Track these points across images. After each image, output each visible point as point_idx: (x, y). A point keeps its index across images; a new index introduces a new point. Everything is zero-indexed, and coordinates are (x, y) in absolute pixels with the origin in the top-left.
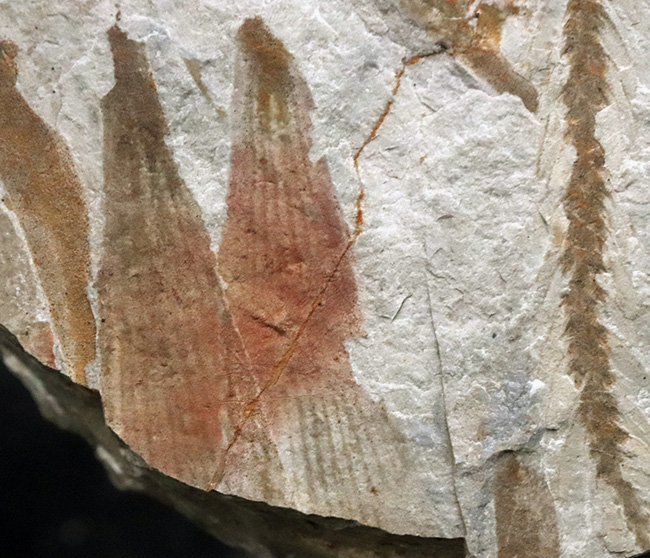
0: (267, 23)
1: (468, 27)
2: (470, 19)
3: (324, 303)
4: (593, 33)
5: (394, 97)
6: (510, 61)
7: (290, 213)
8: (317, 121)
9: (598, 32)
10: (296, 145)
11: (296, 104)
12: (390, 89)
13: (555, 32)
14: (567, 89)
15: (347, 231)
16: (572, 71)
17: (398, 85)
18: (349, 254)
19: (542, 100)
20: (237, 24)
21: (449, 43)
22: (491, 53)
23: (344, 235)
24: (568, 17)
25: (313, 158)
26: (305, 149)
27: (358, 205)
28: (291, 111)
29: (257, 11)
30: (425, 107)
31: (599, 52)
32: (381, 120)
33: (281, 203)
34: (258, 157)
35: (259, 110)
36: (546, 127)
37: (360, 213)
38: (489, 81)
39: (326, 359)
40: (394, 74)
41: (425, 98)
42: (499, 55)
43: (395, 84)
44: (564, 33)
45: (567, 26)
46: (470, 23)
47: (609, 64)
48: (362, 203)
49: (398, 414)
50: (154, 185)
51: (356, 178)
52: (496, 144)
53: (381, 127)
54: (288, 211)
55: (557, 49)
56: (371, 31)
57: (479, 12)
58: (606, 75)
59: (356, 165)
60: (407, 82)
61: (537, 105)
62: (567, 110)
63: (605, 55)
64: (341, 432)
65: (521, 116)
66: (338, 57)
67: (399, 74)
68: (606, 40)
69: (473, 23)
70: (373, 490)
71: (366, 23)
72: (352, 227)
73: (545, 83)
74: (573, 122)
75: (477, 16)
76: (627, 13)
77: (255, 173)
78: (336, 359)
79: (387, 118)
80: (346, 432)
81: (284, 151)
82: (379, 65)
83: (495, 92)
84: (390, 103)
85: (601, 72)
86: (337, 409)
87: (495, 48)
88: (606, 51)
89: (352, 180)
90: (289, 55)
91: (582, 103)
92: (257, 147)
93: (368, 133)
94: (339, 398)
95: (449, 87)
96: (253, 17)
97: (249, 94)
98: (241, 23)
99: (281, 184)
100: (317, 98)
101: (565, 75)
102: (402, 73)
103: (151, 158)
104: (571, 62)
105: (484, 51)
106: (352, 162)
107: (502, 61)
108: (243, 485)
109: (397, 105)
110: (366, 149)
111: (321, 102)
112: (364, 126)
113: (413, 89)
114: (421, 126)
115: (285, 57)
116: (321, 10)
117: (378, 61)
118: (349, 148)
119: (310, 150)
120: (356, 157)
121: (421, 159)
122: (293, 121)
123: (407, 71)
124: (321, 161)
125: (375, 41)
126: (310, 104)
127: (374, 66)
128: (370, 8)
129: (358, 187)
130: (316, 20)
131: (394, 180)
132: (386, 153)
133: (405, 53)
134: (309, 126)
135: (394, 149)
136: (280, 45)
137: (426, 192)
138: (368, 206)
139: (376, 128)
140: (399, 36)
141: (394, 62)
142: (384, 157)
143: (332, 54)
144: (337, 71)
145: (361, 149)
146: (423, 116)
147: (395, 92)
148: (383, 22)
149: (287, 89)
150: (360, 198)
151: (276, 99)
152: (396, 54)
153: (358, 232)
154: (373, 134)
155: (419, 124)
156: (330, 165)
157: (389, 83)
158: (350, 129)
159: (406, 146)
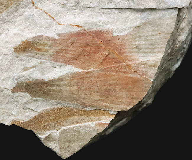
0: (16, 46)
3: (101, 40)
5: (43, 10)
7: (73, 47)
8: (47, 35)
10: (53, 42)
11: (41, 40)
12: (41, 11)
15: (81, 30)
18: (88, 31)
20: (15, 54)
23: (82, 31)
25: (57, 38)
26: (54, 40)
27: (73, 26)
28: (43, 42)
30: (47, 2)
32: (49, 15)
33: (70, 49)
34: (55, 54)
35: (41, 52)
37: (76, 26)
39: (119, 42)
41: (45, 1)
43: (39, 9)
48: (73, 24)
49: (138, 23)
50: (59, 86)
53: (51, 15)
54: (72, 47)
56: (23, 14)
59: (61, 25)
60: (39, 6)
64: (141, 41)
66: (29, 25)
67: (36, 8)
70: (160, 34)
71: (20, 16)
72: (80, 29)
77: (60, 55)
78: (118, 39)
79: (49, 14)
80: (141, 39)
81: (55, 46)
82: (33, 13)
84: (45, 12)
86: (133, 41)
89: (66, 26)
90: (26, 40)
92: (52, 53)
93: (53, 20)
94: (131, 40)
96: (13, 49)
97: (36, 54)
99: (64, 48)
100: (39, 34)
102: (36, 7)
103: (51, 86)
106: (60, 26)
108: (152, 73)
109: (46, 10)
110: (57, 21)
111: (41, 32)
112: (50, 21)
113: (41, 4)
114: (53, 3)
115: (27, 42)
116: (14, 28)
117: (32, 14)
118: (56, 26)
119: (55, 38)
120: (59, 24)
121: (63, 5)
122: (46, 42)
123: (36, 5)
124: (59, 35)
125: (26, 14)
126: (42, 36)
127: (33, 15)
128: (16, 14)
129: (68, 25)
130: (17, 30)
131: (68, 13)
132: (59, 15)
133: (31, 5)
134: (48, 37)
135: (59, 12)
136: (23, 42)
137: (72, 5)
138: (74, 23)
139: (52, 17)
140: (25, 6)
141: (33, 9)
142: (61, 16)
143: (28, 27)
144: (33, 26)
145: (57, 22)
146: (50, 2)
147: (42, 10)
148: (20, 10)
149: (36, 42)
150: (71, 25)
151: (39, 46)
152: (30, 8)
153: (82, 27)
154: (53, 18)
155: (52, 4)
156: (61, 33)
157: (39, 11)
158: (50, 25)
159: (58, 9)
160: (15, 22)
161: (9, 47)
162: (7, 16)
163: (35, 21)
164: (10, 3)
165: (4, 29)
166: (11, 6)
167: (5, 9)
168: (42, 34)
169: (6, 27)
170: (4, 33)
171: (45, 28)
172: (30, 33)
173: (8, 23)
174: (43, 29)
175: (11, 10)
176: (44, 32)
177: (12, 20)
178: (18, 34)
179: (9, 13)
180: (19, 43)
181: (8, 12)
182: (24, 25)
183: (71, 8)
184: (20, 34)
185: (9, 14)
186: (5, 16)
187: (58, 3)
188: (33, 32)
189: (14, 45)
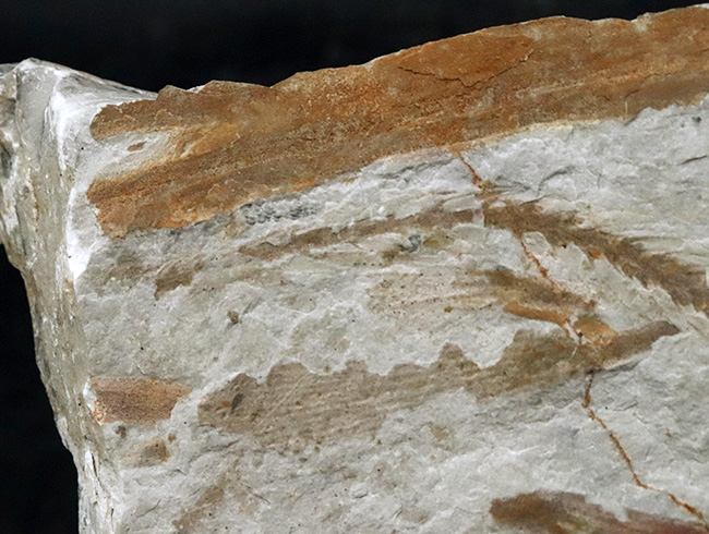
0: (501, 497)
1: (585, 346)
2: (580, 342)
4: (643, 254)
5: (609, 428)
6: (630, 328)
8: (596, 500)
9: (644, 250)
10: (607, 526)
11: (575, 509)
12: (600, 429)
13: (626, 283)
14: (676, 298)
15: (696, 524)
16: (663, 287)
17: (600, 420)
19: (673, 321)
20: (490, 520)
21: (591, 367)
22: (616, 339)
23: (697, 528)
24: (620, 268)
25: (623, 519)
26: (613, 521)
27: (679, 504)
28: (578, 515)
29: (488, 499)
30: (628, 411)
31: (660, 259)
32: (621, 448)
36: (697, 329)
37: (686, 506)
38: (636, 353)
40: (590, 420)
41: (622, 405)
42: (620, 334)
43: (598, 423)
44: (630, 277)
45: (626, 272)
46: (584, 343)
47: (674, 255)
48: (679, 500)
51: (657, 493)
52: (689, 375)
53: (626, 452)
55: (641, 288)
56: (548, 419)
57: (579, 331)
58: (680, 263)
59: (645, 487)
60: (601, 412)
61: (675, 327)
62: (692, 306)
63: (664, 256)
65: (676, 343)
66: (554, 456)
67: (592, 415)
68: (652, 249)
69: (584, 341)
71: (540, 420)
72: (694, 519)
73: (660, 312)
74: (704, 306)
75: (580, 335)
76: (641, 222)
79: (621, 443)
82: (577, 427)
83: (648, 353)
84: (611, 436)
85: (676, 266)
87: (612, 334)
88: (662, 253)
89: (657, 497)
90: (535, 494)
91: (693, 292)
93: (626, 465)
95: (624, 383)
96: (490, 505)
98: (490, 516)
100: (578, 491)
101: (665, 293)
102: (592, 412)
104: (655, 284)
105: (611, 344)
106: (642, 489)
107: (626, 334)
109: (616, 430)
110: (636, 472)
111: (583, 488)
112: (618, 464)
113: (609, 411)
114: (642, 420)
115: (534, 498)
116: (511, 448)
117: (574, 427)
118: (630, 485)
119: (616, 516)
120: (639, 484)
121: (668, 435)
122: (587, 518)
123: (593, 408)
124: (630, 513)
125: (558, 421)
126: (581, 498)
127: (576, 431)
128: (531, 411)
129: (664, 497)
130: (518, 457)
131: (673, 463)
132: (648, 458)
133: (578, 403)
134: (598, 508)
135: (648, 451)
136: (523, 495)
137: (696, 445)
138: (683, 496)
139: (625, 457)
140: (565, 400)
141: (581, 414)
142: (650, 462)
143: (550, 459)
144: (565, 463)
145: (635, 476)
146: (634, 414)
147: (605, 427)
148: (547, 407)
149: (559, 509)
150: (673, 498)
151: (563, 521)
152: (575, 410)
153: (701, 516)
154: (628, 461)
155: (639, 421)
156: (636, 508)
157: (595, 428)
158: (615, 476)
159: (651, 440)
160: (521, 431)
161: (480, 494)
162: (505, 409)
163: (575, 451)
164: (526, 376)
165: (483, 440)
166: (526, 387)
167: (508, 389)
168: (584, 493)
169: (492, 436)
170: (480, 450)
171: (597, 480)
172: (552, 476)
173: (500, 428)
174: (592, 481)
175: (523, 396)
176: (591, 489)
177: (513, 425)
178: (516, 469)
179: (513, 402)
180: (512, 494)
181: (513, 399)
182: (541, 449)
183: (688, 451)
184: (523, 472)
185: (512, 405)
186: (499, 406)
187: (657, 426)
188: (561, 478)
189: (494, 495)
